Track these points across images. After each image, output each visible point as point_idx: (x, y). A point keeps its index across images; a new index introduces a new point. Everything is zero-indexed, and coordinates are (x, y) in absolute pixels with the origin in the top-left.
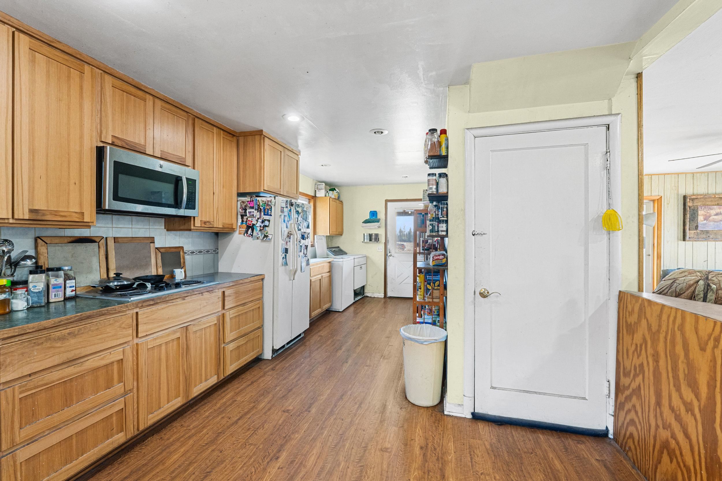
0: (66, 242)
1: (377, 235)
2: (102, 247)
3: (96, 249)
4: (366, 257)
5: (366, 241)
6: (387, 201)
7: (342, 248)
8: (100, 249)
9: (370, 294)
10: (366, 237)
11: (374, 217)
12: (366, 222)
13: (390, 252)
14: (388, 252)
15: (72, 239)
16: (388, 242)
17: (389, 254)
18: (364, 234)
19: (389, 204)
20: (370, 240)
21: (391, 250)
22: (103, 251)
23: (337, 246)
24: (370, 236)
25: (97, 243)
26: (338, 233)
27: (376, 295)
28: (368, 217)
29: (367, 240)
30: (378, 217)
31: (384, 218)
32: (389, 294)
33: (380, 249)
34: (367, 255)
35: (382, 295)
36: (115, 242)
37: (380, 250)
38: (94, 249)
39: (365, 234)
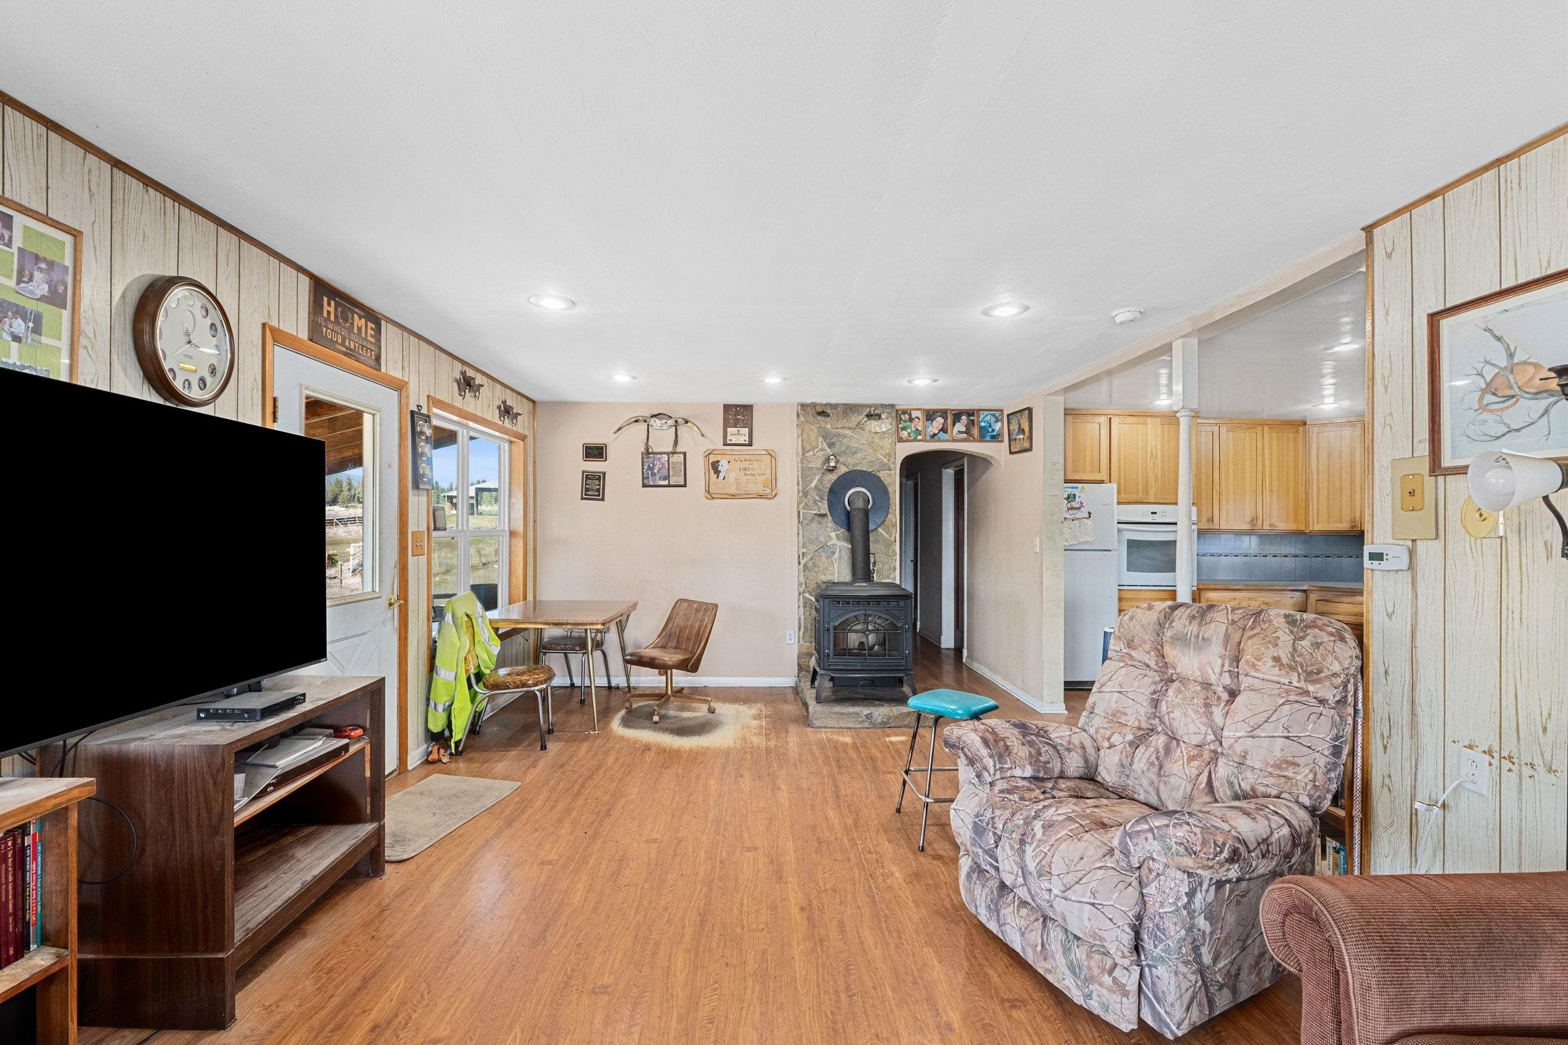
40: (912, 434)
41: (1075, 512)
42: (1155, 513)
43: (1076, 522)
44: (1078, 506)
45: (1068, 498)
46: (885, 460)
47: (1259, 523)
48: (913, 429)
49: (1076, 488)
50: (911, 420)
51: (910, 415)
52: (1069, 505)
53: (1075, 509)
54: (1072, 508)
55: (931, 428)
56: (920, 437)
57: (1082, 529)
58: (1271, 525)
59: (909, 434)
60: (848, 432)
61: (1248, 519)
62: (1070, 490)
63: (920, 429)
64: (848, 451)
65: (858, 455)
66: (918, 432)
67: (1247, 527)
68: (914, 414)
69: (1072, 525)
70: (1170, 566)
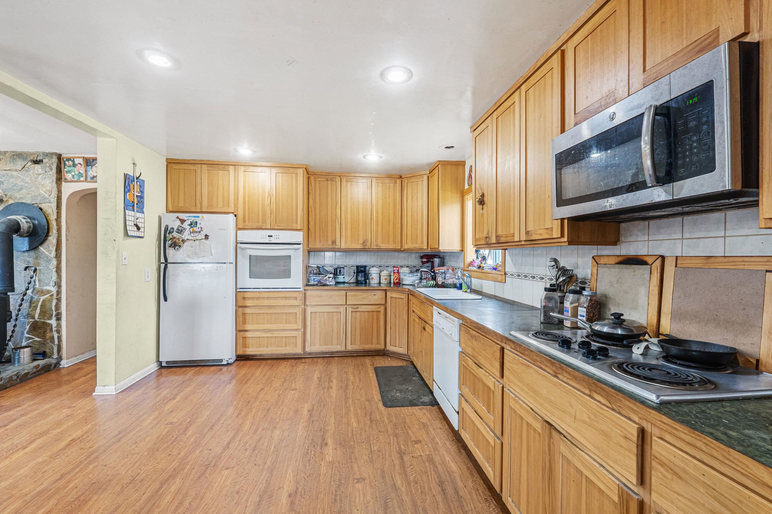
0: (614, 263)
2: (656, 272)
3: (647, 276)
8: (652, 276)
15: (620, 259)
22: (655, 279)
25: (649, 266)
36: (676, 266)
38: (643, 274)
40: (76, 176)
41: (196, 234)
42: (272, 236)
43: (197, 242)
44: (199, 230)
45: (191, 224)
46: (47, 195)
47: (369, 244)
48: (77, 173)
49: (198, 217)
50: (74, 165)
51: (73, 161)
52: (191, 230)
53: (196, 232)
54: (194, 232)
55: (91, 172)
56: (82, 179)
57: (201, 247)
58: (377, 245)
59: (73, 176)
60: (15, 173)
61: (361, 241)
62: (193, 218)
63: (82, 172)
64: (15, 188)
65: (24, 191)
66: (80, 175)
67: (359, 246)
68: (77, 161)
69: (193, 245)
70: (286, 274)
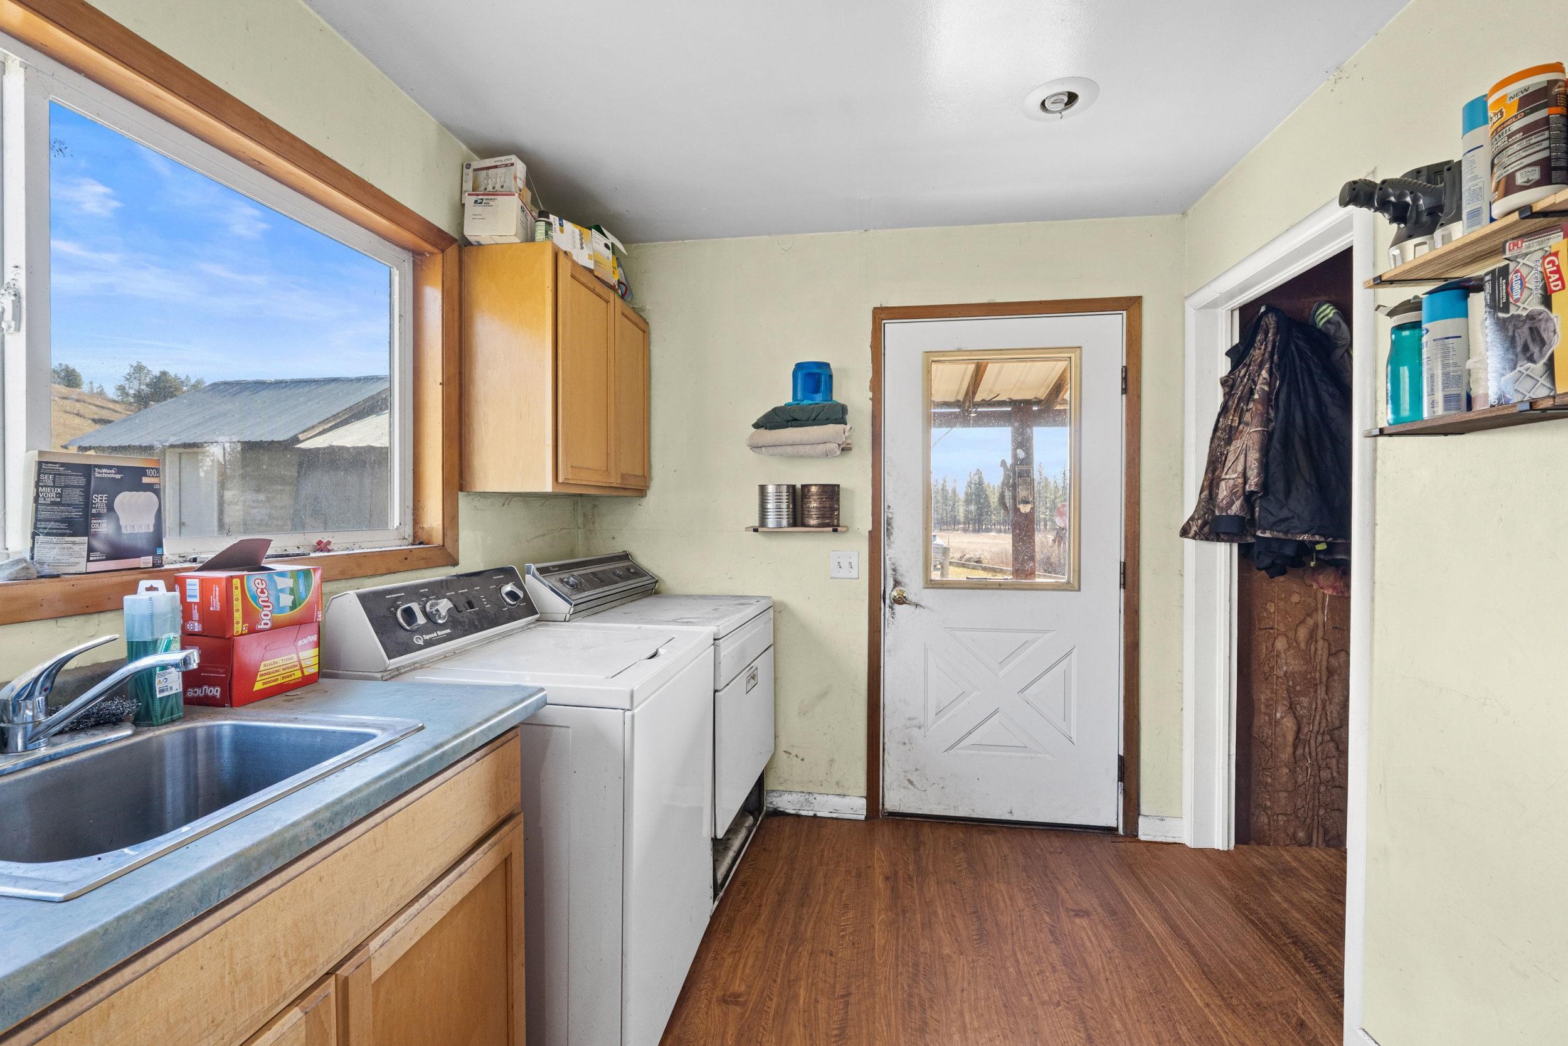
1: (831, 493)
4: (775, 611)
5: (771, 522)
6: (882, 315)
7: (644, 559)
9: (794, 797)
10: (771, 506)
11: (819, 398)
12: (774, 420)
13: (897, 583)
14: (890, 583)
16: (889, 533)
17: (891, 593)
18: (763, 489)
19: (893, 330)
20: (797, 519)
21: (900, 570)
23: (618, 548)
24: (797, 497)
26: (615, 481)
27: (827, 806)
28: (783, 395)
29: (779, 517)
30: (838, 396)
31: (868, 406)
32: (895, 799)
33: (845, 565)
34: (777, 597)
35: (855, 806)
37: (842, 573)
39: (771, 489)
